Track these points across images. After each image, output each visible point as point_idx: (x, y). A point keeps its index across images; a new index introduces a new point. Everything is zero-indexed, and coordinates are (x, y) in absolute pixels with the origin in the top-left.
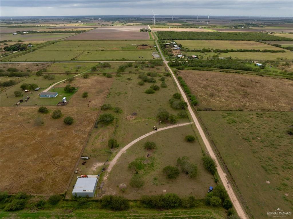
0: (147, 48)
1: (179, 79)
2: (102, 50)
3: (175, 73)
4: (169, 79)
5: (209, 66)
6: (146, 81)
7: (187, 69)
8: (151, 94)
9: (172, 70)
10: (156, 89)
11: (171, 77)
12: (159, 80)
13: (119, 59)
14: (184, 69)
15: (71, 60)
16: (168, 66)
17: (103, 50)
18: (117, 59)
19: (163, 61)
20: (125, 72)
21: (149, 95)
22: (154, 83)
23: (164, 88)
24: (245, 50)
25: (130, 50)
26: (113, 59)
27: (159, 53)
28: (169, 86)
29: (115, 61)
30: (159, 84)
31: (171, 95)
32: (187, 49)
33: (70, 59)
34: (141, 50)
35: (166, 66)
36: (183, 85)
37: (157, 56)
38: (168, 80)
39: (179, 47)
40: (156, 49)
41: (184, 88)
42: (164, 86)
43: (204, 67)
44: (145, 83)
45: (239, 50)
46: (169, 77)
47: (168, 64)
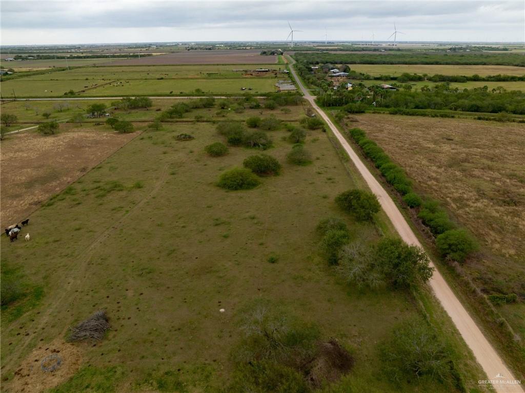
0: (267, 75)
1: (355, 137)
2: (158, 79)
3: (338, 121)
4: (320, 138)
5: (436, 104)
6: (236, 142)
7: (371, 111)
8: (240, 193)
9: (330, 116)
10: (266, 169)
11: (325, 131)
12: (284, 139)
13: (187, 92)
14: (363, 112)
15: (66, 94)
16: (315, 106)
17: (162, 79)
18: (182, 93)
19: (304, 95)
20: (184, 119)
21: (233, 194)
22: (265, 149)
23: (300, 168)
24: (508, 77)
25: (226, 78)
26: (171, 93)
27: (294, 83)
28: (318, 159)
29: (177, 96)
30: (279, 152)
31: (325, 197)
32: (363, 75)
33: (62, 94)
34: (251, 78)
35: (311, 105)
36: (370, 156)
37: (287, 87)
38: (314, 141)
39: (345, 71)
40: (289, 77)
41: (378, 167)
42: (298, 161)
43: (422, 108)
44: (232, 150)
45: (494, 77)
46: (320, 131)
47: (318, 102)
